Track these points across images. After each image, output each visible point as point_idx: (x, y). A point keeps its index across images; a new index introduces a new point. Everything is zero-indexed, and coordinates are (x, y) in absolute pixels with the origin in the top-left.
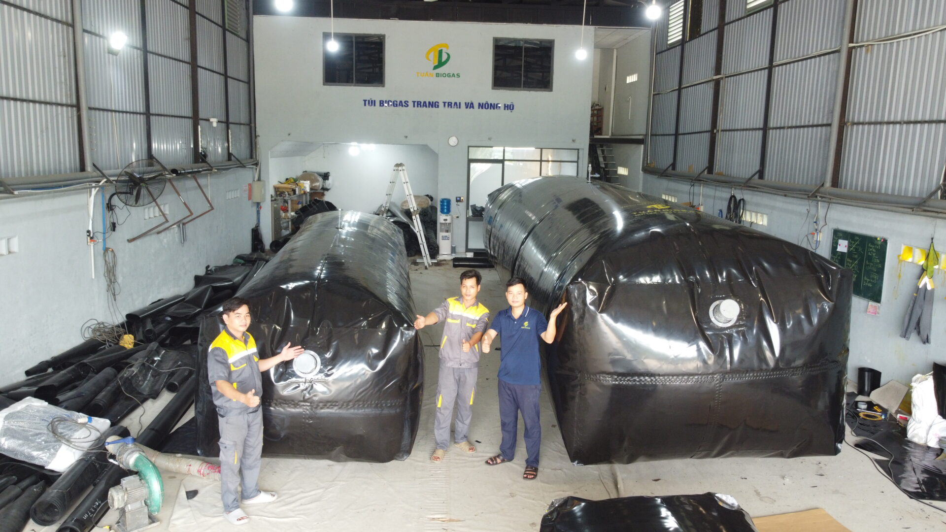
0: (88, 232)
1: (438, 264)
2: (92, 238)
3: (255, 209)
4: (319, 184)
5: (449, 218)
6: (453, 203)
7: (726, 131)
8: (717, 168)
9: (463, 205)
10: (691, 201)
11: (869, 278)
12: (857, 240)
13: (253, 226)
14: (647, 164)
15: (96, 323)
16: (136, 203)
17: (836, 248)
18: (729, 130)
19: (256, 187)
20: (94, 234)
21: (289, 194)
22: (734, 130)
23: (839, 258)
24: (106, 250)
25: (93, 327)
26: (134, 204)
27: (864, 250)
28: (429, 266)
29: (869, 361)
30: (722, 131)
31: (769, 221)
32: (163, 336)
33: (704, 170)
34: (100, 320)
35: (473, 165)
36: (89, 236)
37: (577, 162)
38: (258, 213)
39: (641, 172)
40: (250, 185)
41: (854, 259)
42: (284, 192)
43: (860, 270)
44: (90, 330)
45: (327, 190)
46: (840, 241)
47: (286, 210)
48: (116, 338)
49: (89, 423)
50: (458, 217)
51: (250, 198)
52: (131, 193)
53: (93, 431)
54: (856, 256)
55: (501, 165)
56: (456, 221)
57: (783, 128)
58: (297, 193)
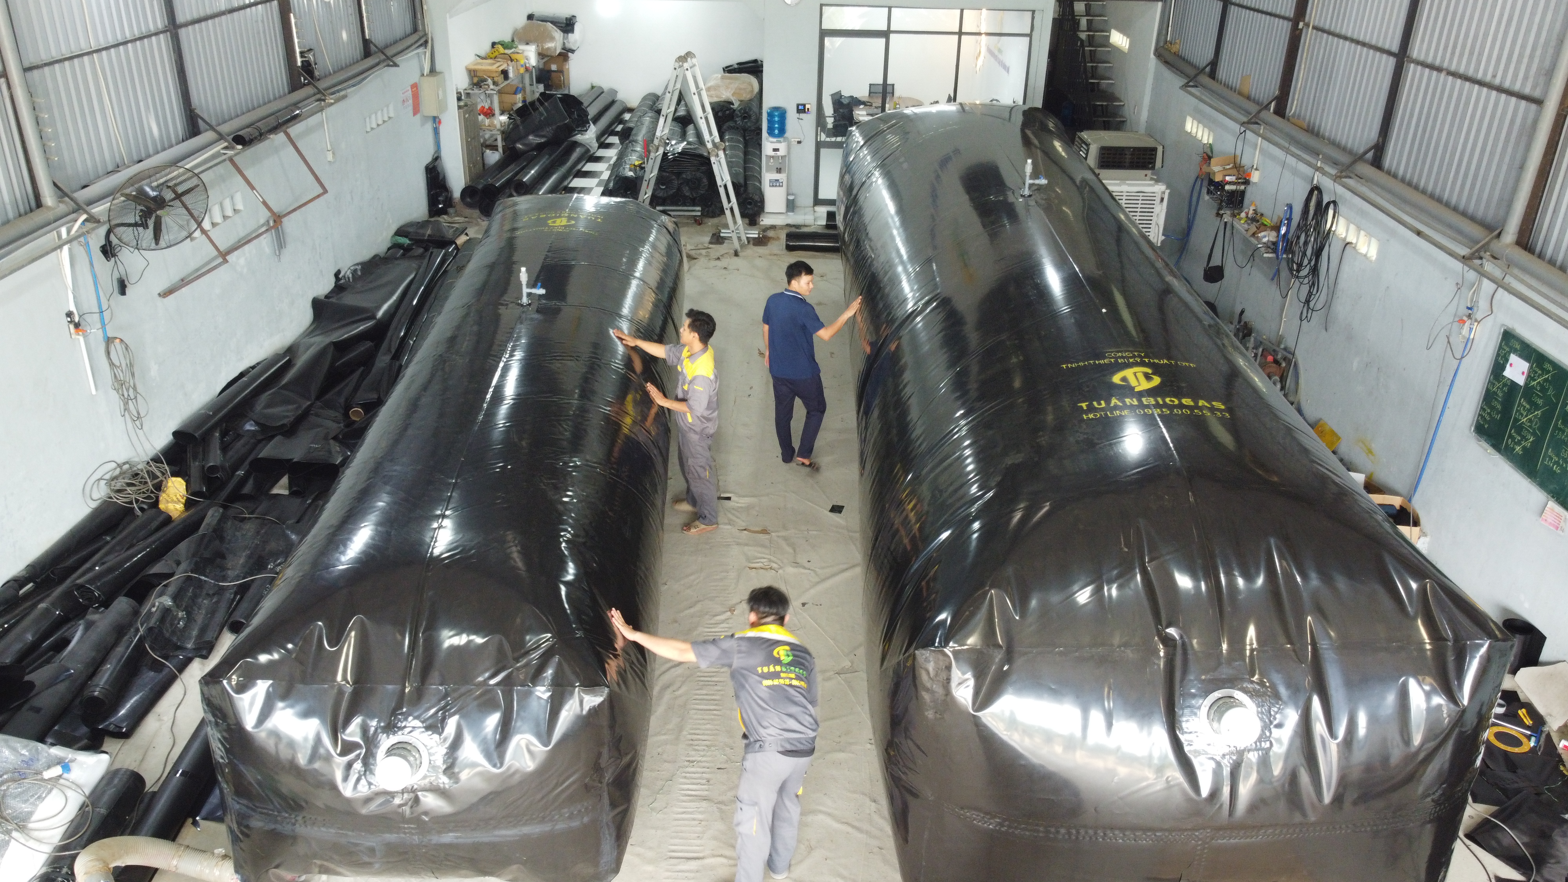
0: (69, 314)
1: (760, 241)
2: (77, 326)
3: (429, 127)
4: (556, 42)
5: (782, 147)
6: (792, 115)
7: (1323, 31)
8: (1293, 108)
9: (810, 119)
10: (1238, 153)
11: (1558, 455)
12: (1548, 372)
13: (428, 159)
14: (1166, 42)
15: (114, 465)
16: (157, 243)
17: (1503, 368)
18: (1329, 33)
19: (427, 87)
20: (80, 316)
21: (495, 83)
22: (1339, 36)
23: (1505, 389)
24: (109, 341)
25: (107, 477)
26: (153, 245)
27: (1558, 396)
28: (742, 246)
29: (1526, 605)
30: (1314, 28)
31: (1380, 252)
32: (241, 473)
33: (1271, 103)
34: (120, 461)
35: (828, 41)
36: (70, 322)
37: (1030, 36)
38: (436, 132)
39: (1152, 56)
40: (415, 87)
41: (1535, 406)
42: (485, 80)
43: (1544, 429)
44: (103, 483)
45: (573, 51)
46: (1513, 358)
47: (489, 113)
48: (152, 492)
49: (66, 775)
50: (799, 142)
51: (416, 110)
52: (145, 226)
53: (70, 793)
54: (1540, 402)
55: (883, 40)
56: (796, 148)
57: (1439, 69)
58: (511, 75)
